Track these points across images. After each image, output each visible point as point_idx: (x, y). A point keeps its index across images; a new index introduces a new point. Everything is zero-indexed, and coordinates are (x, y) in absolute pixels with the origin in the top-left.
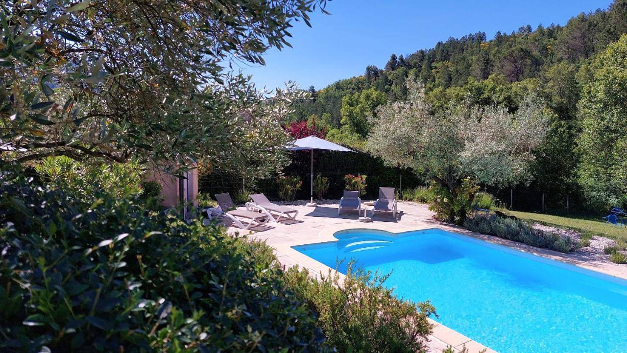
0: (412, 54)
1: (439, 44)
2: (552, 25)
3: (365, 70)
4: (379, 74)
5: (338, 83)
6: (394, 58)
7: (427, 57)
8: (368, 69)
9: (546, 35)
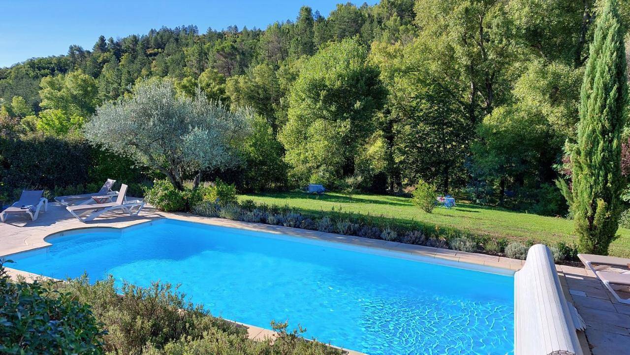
0: (123, 38)
1: (152, 31)
2: (255, 28)
3: (68, 49)
4: (86, 55)
5: (31, 60)
6: (102, 39)
7: (140, 43)
8: (71, 48)
9: (251, 36)
